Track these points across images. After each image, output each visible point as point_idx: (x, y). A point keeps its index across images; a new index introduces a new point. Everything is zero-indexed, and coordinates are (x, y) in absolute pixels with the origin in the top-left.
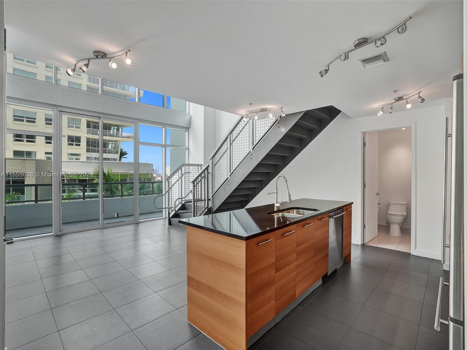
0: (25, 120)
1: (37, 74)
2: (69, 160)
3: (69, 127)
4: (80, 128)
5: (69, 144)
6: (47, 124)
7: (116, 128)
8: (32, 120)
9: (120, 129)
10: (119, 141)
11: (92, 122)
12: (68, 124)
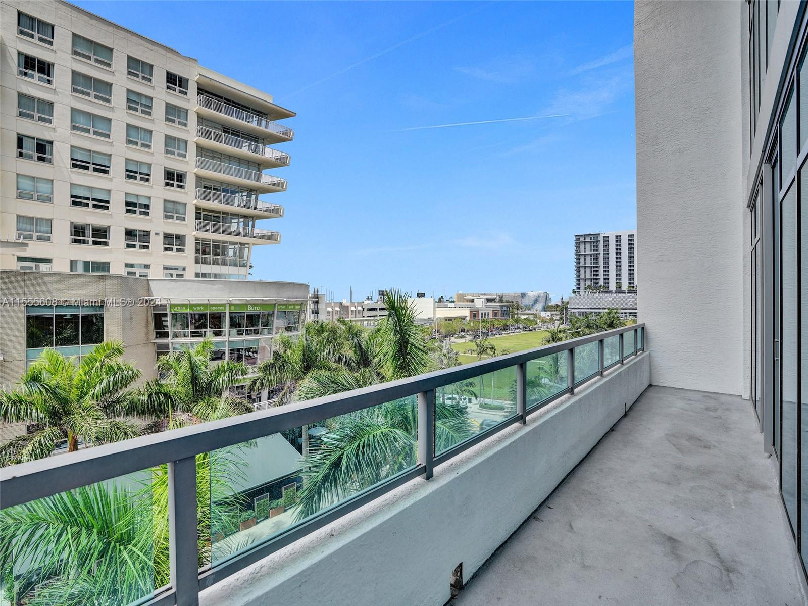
0: (91, 203)
1: (112, 121)
2: (166, 277)
3: (166, 217)
4: (184, 219)
5: (166, 249)
6: (128, 211)
7: (242, 220)
8: (102, 205)
9: (251, 223)
10: (249, 244)
11: (203, 209)
12: (164, 211)
